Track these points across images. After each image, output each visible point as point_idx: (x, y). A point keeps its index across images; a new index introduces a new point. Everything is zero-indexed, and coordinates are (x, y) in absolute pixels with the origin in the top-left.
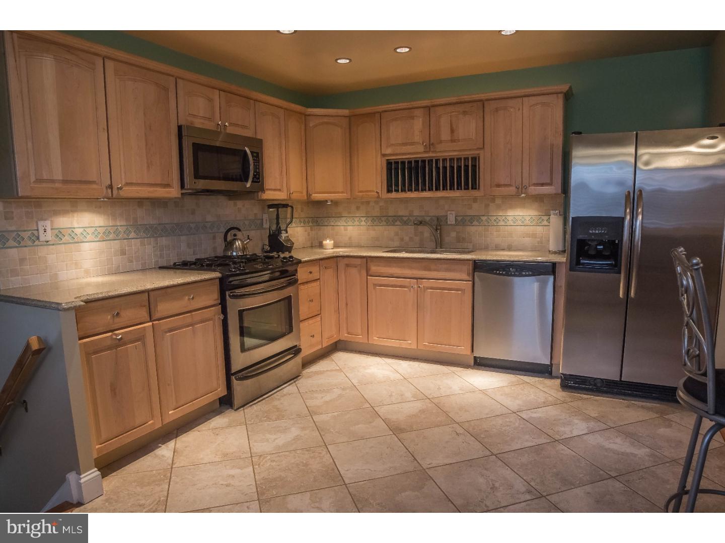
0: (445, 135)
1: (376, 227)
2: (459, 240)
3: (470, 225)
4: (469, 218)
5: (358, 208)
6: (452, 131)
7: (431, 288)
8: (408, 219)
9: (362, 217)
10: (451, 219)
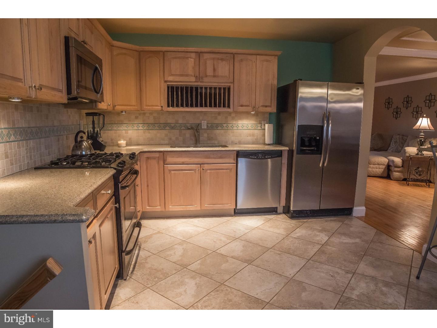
0: (210, 72)
1: (151, 131)
2: (209, 139)
3: (216, 130)
4: (216, 125)
5: (137, 118)
6: (214, 70)
7: (210, 170)
8: (175, 125)
9: (140, 124)
10: (204, 126)
